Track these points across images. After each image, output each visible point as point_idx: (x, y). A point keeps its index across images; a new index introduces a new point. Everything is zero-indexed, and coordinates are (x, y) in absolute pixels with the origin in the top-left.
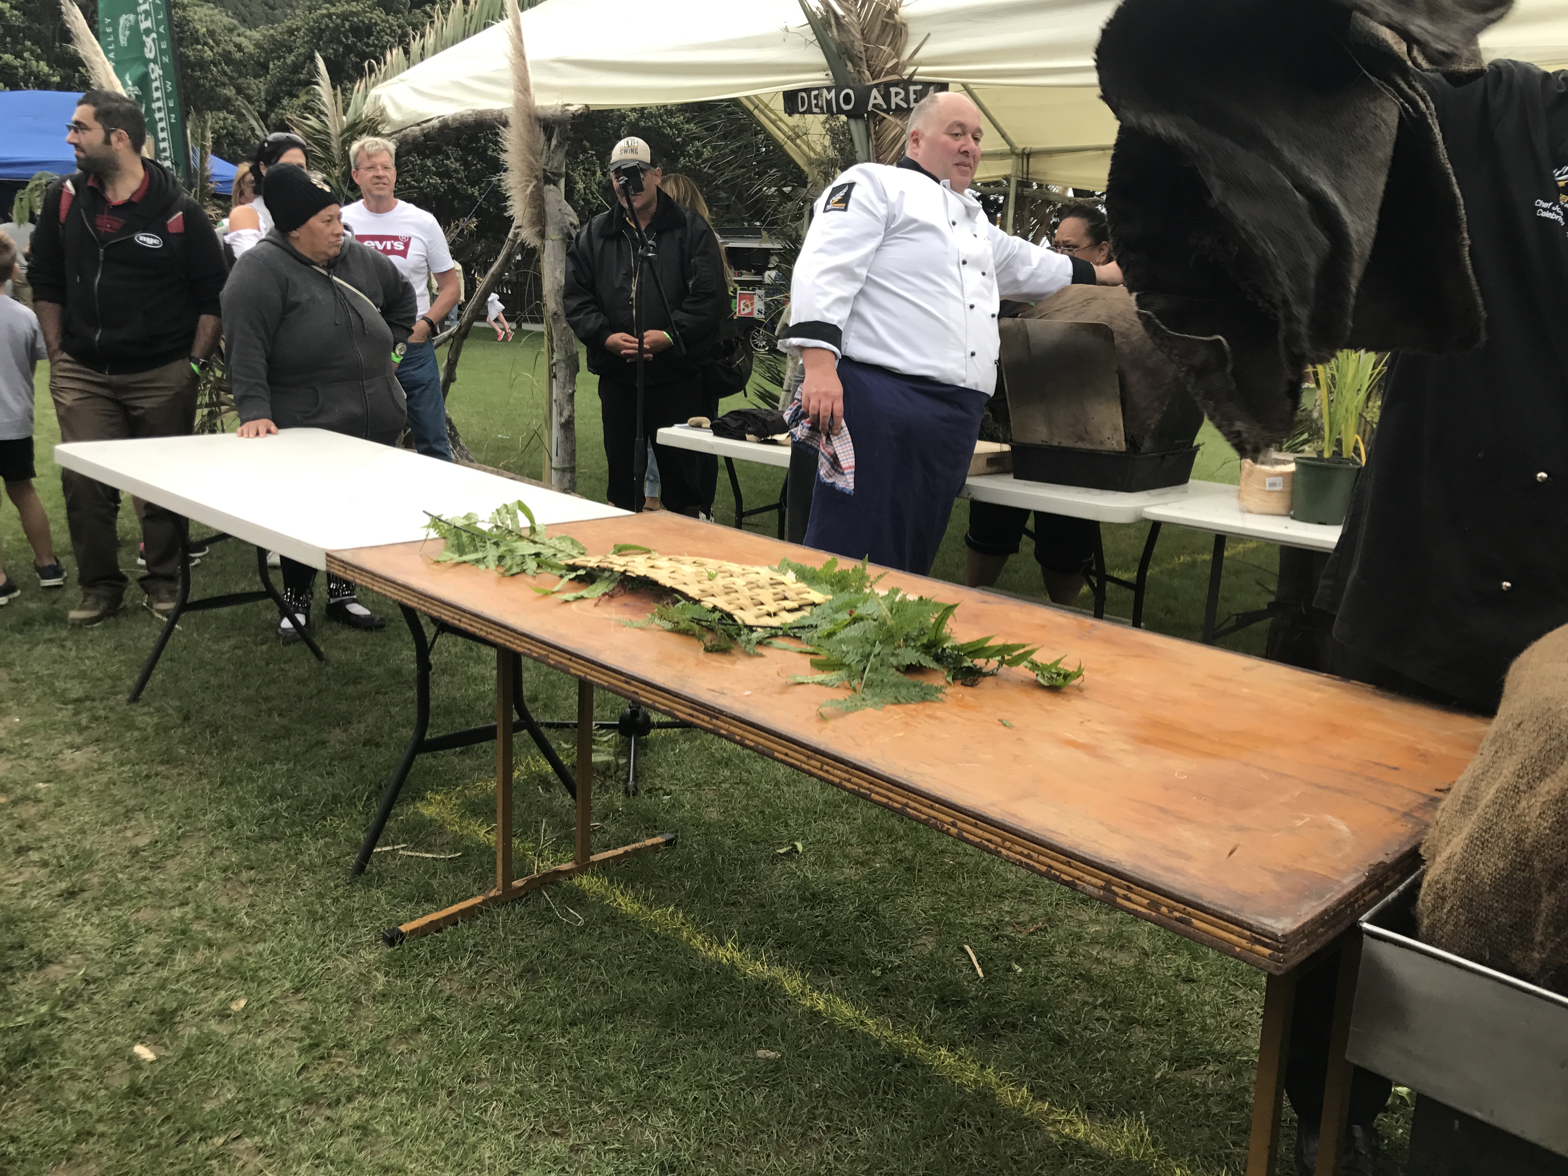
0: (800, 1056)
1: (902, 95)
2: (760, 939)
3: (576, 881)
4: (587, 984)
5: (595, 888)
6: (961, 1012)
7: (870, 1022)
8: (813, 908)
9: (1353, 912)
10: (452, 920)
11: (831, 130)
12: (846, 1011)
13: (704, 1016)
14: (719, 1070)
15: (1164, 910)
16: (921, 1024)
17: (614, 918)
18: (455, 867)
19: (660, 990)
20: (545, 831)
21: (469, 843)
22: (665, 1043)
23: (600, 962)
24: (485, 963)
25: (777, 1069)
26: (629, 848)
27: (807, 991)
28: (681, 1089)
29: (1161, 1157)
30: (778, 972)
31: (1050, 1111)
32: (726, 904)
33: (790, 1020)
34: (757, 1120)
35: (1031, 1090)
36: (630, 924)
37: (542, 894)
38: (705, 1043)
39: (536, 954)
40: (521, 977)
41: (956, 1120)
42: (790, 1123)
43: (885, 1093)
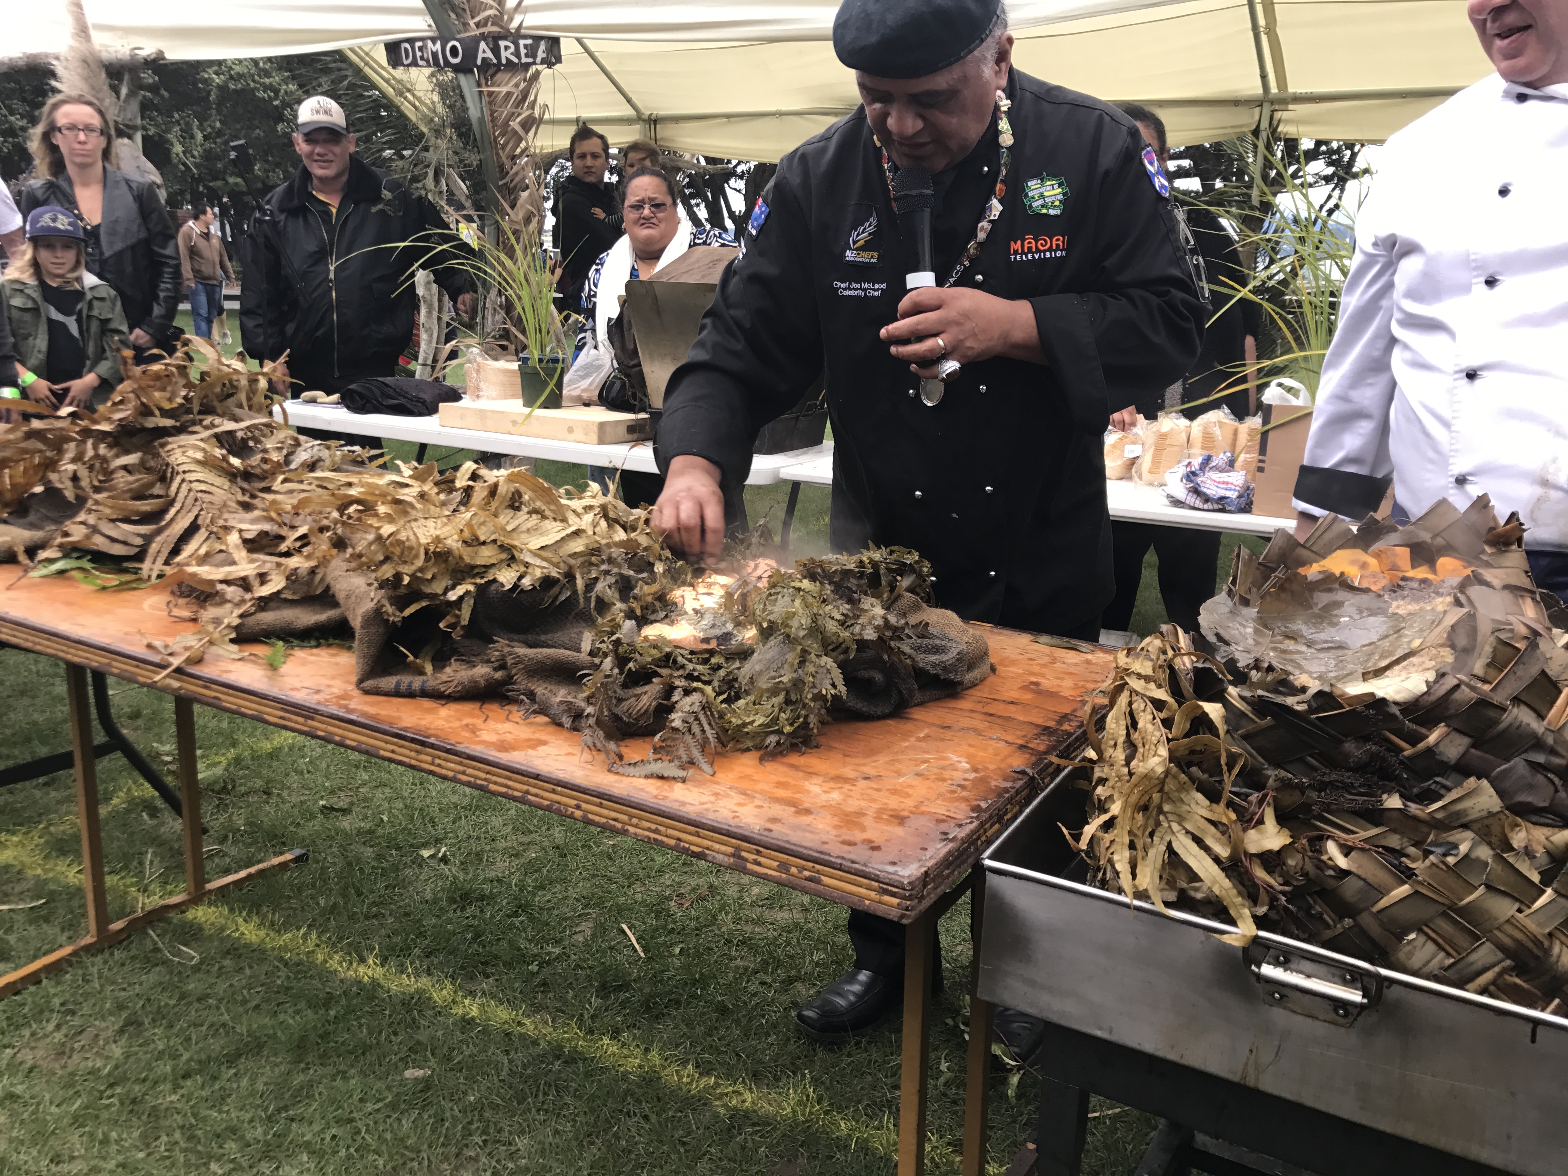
0: (452, 1070)
1: (512, 49)
2: (405, 951)
3: (190, 915)
4: (204, 1028)
5: (213, 919)
6: (623, 996)
7: (527, 1021)
8: (463, 909)
9: (977, 849)
10: (34, 979)
11: (439, 84)
12: (502, 1014)
13: (343, 1043)
14: (361, 1100)
15: (794, 870)
16: (582, 1015)
17: (236, 949)
18: (36, 917)
19: (291, 1021)
20: (151, 862)
21: (53, 887)
22: (299, 1079)
23: (220, 1001)
24: (76, 1021)
25: (427, 1088)
26: (252, 870)
27: (459, 999)
28: (316, 1127)
29: (826, 1113)
30: (425, 982)
31: (717, 1085)
32: (367, 918)
33: (440, 1033)
34: (406, 1148)
35: (697, 1066)
36: (258, 954)
37: (148, 935)
38: (344, 1072)
39: (141, 1003)
40: (121, 1031)
41: (621, 1111)
42: (443, 1145)
43: (545, 1094)
